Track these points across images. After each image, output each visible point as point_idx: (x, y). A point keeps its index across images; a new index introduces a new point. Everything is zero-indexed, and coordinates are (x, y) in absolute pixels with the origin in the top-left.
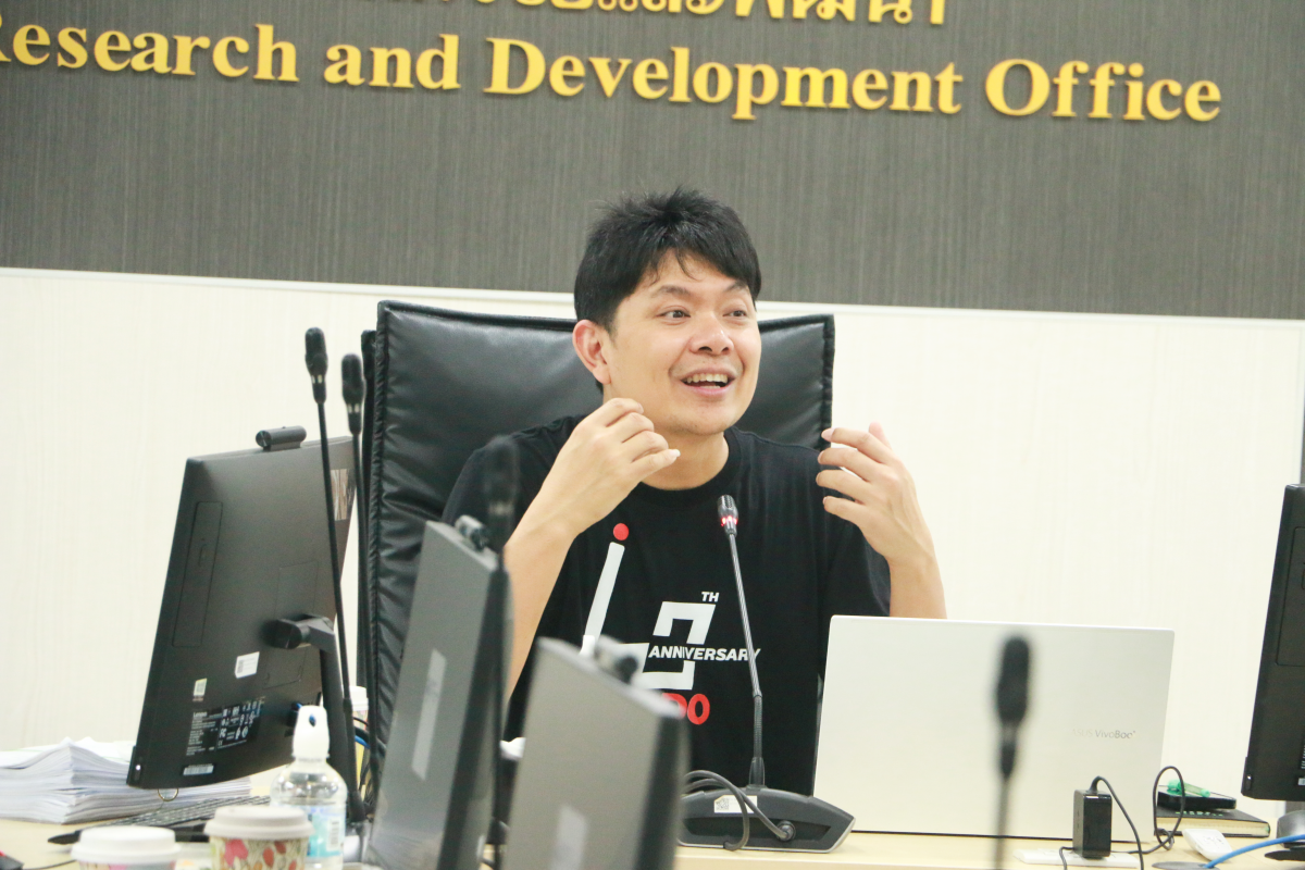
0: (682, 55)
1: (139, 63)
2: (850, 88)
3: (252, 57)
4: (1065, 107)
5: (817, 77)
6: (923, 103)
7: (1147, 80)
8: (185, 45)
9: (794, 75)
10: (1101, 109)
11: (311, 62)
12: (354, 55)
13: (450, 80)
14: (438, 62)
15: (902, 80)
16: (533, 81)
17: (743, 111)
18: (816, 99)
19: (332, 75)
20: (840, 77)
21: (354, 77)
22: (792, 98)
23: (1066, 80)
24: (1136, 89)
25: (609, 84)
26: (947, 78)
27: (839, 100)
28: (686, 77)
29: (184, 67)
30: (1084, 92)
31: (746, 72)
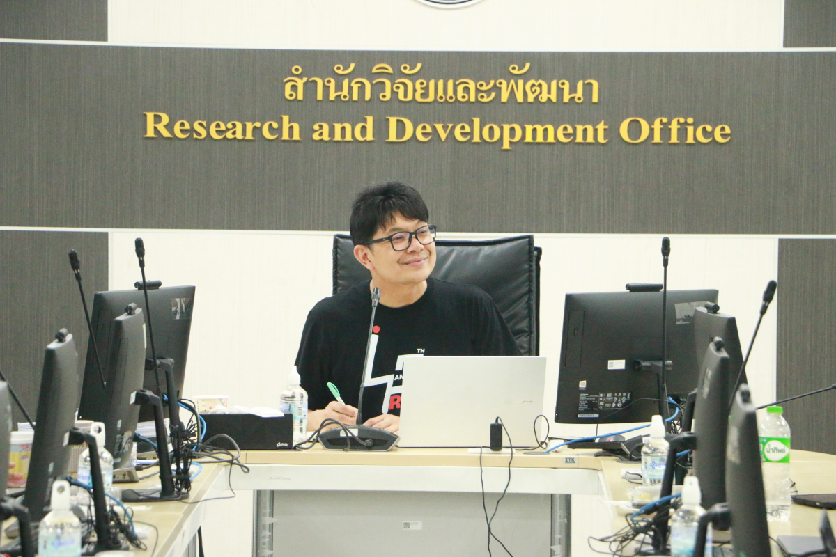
0: (477, 121)
1: (229, 135)
2: (555, 133)
3: (280, 130)
4: (657, 139)
5: (540, 129)
6: (590, 139)
7: (695, 125)
8: (249, 126)
9: (529, 128)
10: (674, 139)
11: (307, 131)
12: (326, 127)
13: (369, 137)
14: (364, 129)
15: (580, 129)
16: (408, 135)
17: (506, 146)
18: (540, 139)
19: (316, 137)
20: (551, 128)
21: (326, 137)
22: (529, 139)
23: (657, 126)
24: (690, 129)
25: (443, 136)
26: (601, 127)
27: (551, 139)
28: (479, 131)
29: (249, 136)
30: (666, 131)
31: (507, 128)
